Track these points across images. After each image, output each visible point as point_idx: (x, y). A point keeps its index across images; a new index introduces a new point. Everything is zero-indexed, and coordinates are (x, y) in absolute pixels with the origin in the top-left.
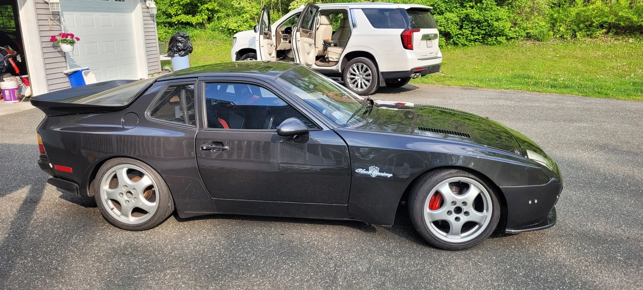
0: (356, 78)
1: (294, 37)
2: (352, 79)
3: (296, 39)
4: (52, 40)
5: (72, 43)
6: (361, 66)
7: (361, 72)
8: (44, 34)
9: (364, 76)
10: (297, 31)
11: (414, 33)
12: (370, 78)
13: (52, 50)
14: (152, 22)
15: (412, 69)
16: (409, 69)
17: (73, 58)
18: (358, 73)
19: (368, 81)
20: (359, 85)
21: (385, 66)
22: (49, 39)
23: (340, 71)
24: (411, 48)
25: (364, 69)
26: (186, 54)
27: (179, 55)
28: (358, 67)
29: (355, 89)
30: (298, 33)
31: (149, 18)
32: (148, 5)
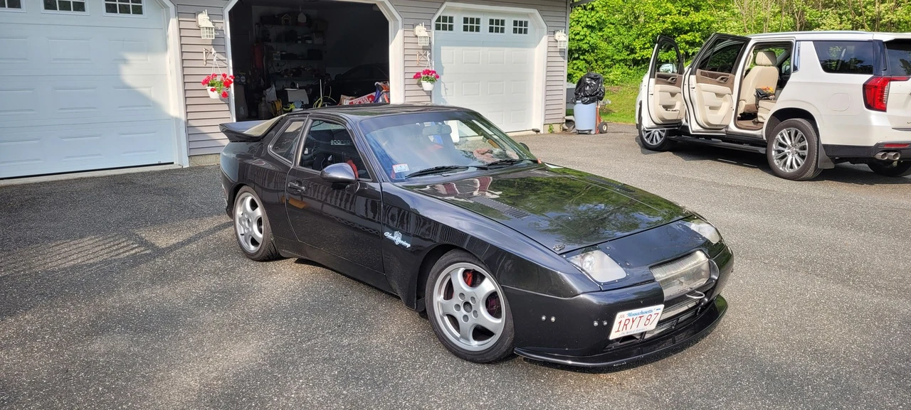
0: (786, 150)
1: (686, 83)
2: (779, 152)
3: (689, 85)
4: (415, 77)
5: (432, 81)
6: (794, 132)
7: (793, 142)
8: (408, 70)
9: (798, 150)
10: (690, 74)
11: (892, 82)
12: (806, 153)
13: (417, 87)
14: (562, 59)
15: (878, 145)
16: (872, 144)
17: (445, 98)
18: (789, 143)
19: (803, 157)
20: (788, 163)
21: (829, 136)
22: (412, 76)
23: (765, 139)
24: (883, 109)
25: (798, 137)
26: (592, 101)
27: (582, 102)
28: (789, 134)
29: (781, 168)
30: (693, 78)
31: (558, 54)
32: (557, 38)
